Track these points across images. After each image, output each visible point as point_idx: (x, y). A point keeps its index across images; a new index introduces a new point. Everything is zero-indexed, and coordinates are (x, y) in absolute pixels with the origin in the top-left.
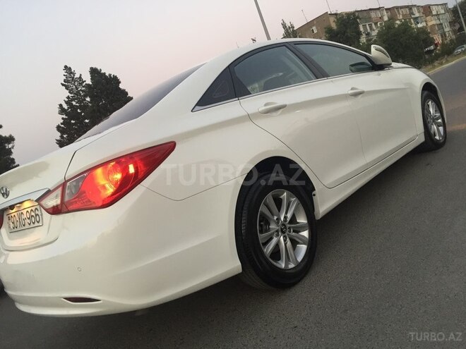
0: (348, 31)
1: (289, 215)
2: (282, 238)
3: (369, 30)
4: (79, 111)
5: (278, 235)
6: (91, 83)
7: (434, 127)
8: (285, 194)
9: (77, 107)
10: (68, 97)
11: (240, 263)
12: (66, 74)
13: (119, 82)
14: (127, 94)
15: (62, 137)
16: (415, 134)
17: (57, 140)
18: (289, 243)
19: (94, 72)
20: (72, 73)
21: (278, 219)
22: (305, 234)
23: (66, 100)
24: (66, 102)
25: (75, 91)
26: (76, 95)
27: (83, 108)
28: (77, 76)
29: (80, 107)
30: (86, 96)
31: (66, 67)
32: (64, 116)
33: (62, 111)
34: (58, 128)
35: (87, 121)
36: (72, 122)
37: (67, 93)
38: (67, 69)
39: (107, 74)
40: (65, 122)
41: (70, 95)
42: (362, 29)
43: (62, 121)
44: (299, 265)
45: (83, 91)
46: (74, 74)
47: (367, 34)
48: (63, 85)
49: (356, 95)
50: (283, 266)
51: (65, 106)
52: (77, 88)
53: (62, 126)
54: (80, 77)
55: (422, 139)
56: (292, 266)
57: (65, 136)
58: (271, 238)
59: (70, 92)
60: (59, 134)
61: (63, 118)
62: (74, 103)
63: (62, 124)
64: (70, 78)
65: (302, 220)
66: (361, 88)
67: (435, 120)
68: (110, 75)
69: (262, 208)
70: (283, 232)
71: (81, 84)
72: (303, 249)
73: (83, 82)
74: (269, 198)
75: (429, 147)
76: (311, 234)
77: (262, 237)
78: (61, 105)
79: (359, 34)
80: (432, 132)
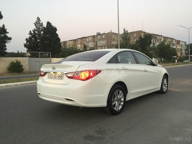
0: (147, 40)
1: (120, 97)
2: (117, 102)
3: (155, 42)
4: (37, 36)
5: (116, 101)
6: (46, 27)
7: (164, 87)
8: (121, 92)
9: (37, 34)
10: (35, 29)
11: (106, 104)
12: (37, 20)
13: (56, 30)
14: (58, 36)
15: (27, 43)
16: (158, 87)
17: (24, 44)
18: (118, 104)
19: (49, 23)
20: (39, 20)
21: (117, 97)
22: (122, 103)
23: (34, 30)
24: (33, 31)
25: (38, 28)
26: (38, 29)
27: (39, 35)
28: (41, 22)
29: (38, 34)
30: (42, 31)
31: (38, 17)
32: (31, 36)
33: (30, 33)
34: (26, 39)
35: (38, 40)
36: (33, 39)
37: (35, 27)
38: (38, 19)
39: (53, 26)
40: (30, 38)
41: (36, 29)
42: (152, 41)
43: (29, 37)
44: (119, 110)
45: (41, 29)
46: (40, 21)
47: (153, 44)
48: (34, 24)
49: (145, 71)
50: (115, 109)
51: (32, 32)
52: (39, 27)
53: (28, 39)
54: (42, 23)
55: (159, 89)
56: (117, 110)
57: (28, 43)
58: (114, 101)
59: (36, 27)
60: (26, 42)
61: (30, 36)
62: (36, 32)
63: (28, 38)
64: (38, 22)
65: (122, 99)
66: (147, 70)
67: (165, 85)
68: (54, 27)
69: (115, 93)
70: (118, 101)
71: (41, 26)
72: (121, 107)
73: (43, 25)
74: (117, 91)
75: (161, 92)
76: (124, 104)
77: (113, 100)
78: (31, 31)
79: (151, 42)
80: (163, 88)
